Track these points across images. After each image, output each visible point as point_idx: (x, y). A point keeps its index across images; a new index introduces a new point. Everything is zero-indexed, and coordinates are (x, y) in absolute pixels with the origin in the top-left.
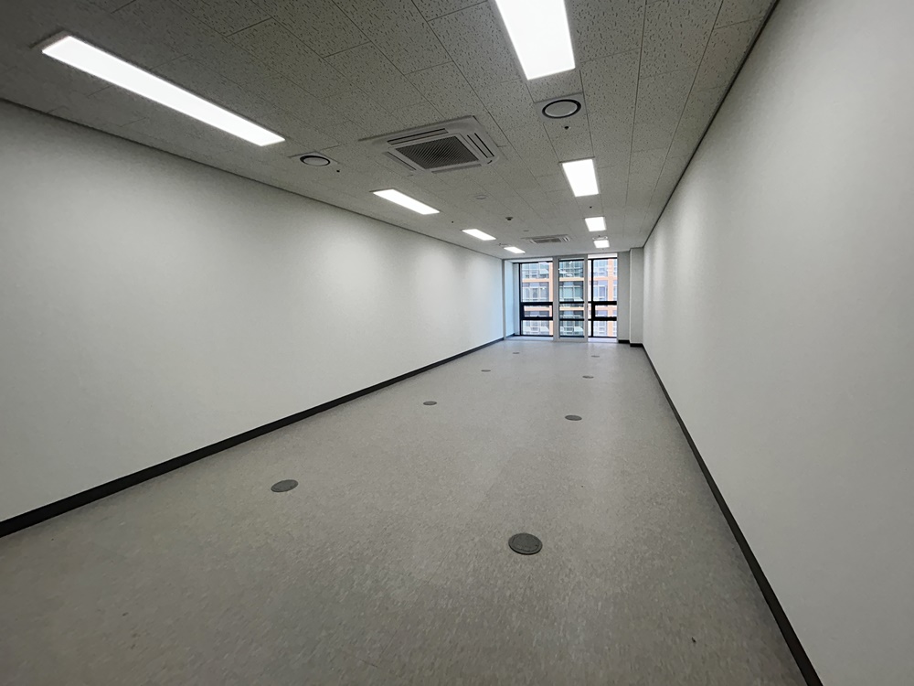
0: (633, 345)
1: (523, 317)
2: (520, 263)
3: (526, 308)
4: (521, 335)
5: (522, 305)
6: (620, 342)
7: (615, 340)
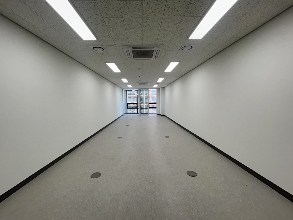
0: (162, 115)
1: (127, 108)
2: (127, 90)
3: (128, 105)
4: (127, 113)
5: (127, 104)
6: (158, 114)
7: (156, 114)
